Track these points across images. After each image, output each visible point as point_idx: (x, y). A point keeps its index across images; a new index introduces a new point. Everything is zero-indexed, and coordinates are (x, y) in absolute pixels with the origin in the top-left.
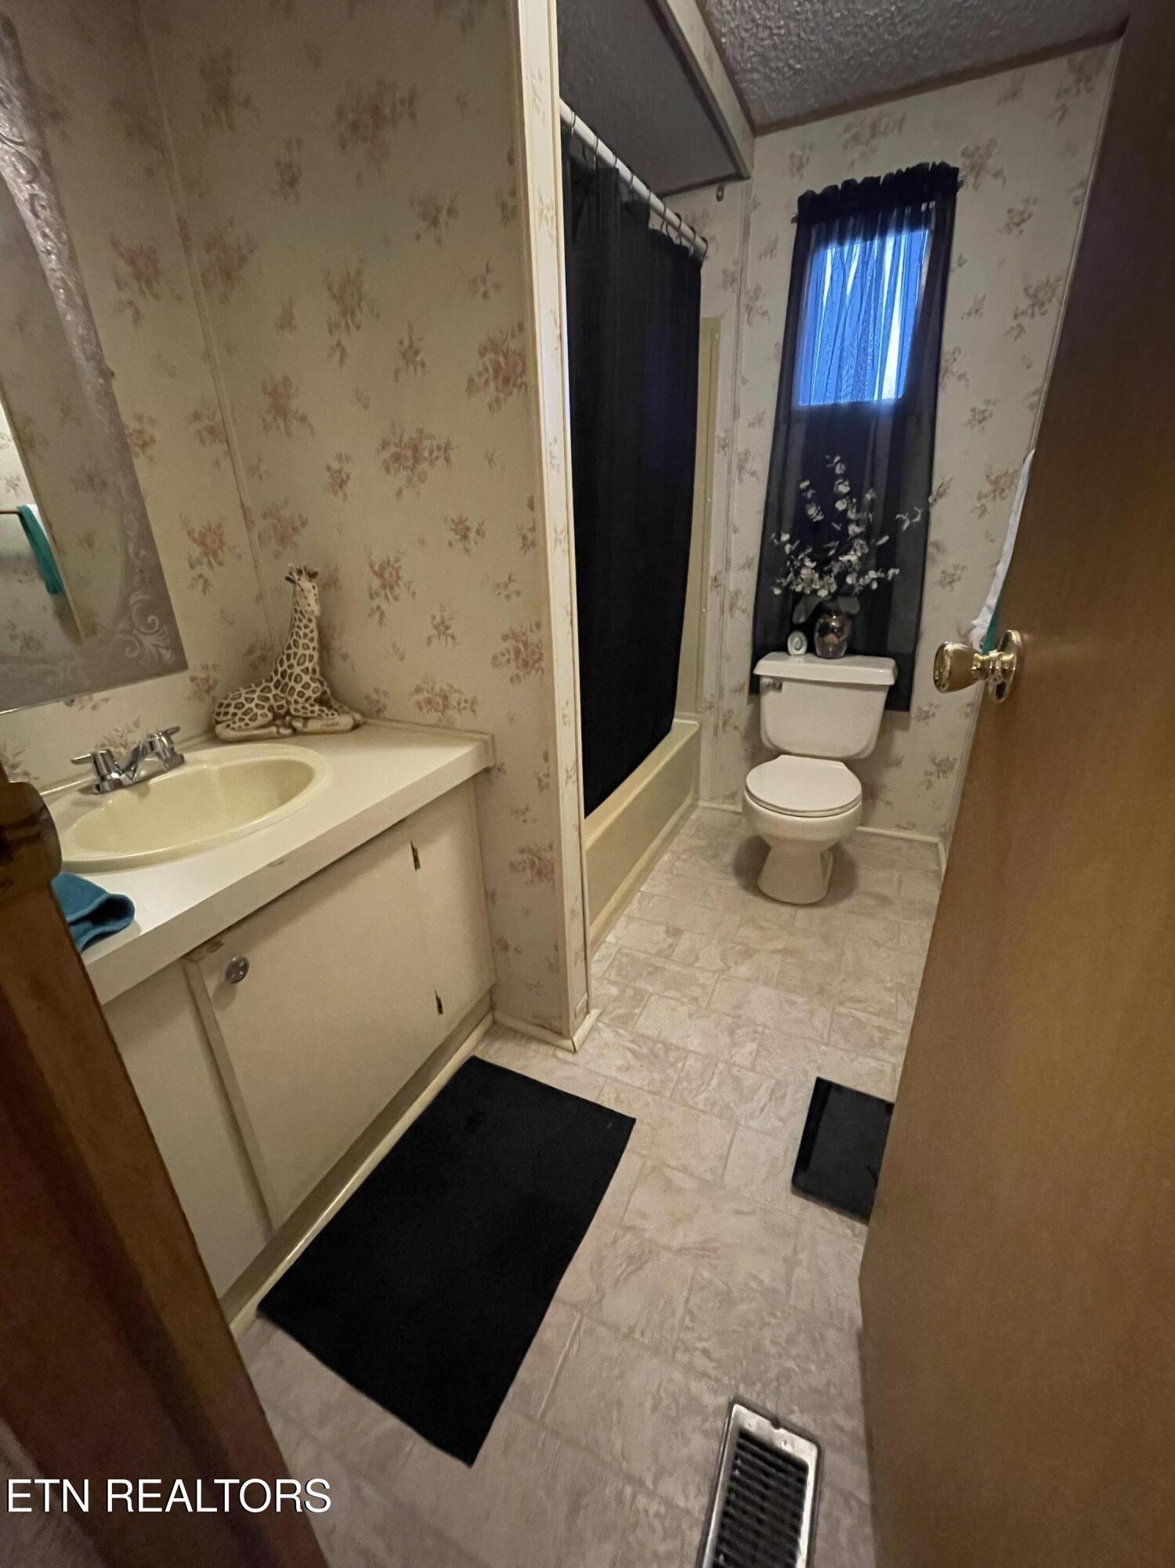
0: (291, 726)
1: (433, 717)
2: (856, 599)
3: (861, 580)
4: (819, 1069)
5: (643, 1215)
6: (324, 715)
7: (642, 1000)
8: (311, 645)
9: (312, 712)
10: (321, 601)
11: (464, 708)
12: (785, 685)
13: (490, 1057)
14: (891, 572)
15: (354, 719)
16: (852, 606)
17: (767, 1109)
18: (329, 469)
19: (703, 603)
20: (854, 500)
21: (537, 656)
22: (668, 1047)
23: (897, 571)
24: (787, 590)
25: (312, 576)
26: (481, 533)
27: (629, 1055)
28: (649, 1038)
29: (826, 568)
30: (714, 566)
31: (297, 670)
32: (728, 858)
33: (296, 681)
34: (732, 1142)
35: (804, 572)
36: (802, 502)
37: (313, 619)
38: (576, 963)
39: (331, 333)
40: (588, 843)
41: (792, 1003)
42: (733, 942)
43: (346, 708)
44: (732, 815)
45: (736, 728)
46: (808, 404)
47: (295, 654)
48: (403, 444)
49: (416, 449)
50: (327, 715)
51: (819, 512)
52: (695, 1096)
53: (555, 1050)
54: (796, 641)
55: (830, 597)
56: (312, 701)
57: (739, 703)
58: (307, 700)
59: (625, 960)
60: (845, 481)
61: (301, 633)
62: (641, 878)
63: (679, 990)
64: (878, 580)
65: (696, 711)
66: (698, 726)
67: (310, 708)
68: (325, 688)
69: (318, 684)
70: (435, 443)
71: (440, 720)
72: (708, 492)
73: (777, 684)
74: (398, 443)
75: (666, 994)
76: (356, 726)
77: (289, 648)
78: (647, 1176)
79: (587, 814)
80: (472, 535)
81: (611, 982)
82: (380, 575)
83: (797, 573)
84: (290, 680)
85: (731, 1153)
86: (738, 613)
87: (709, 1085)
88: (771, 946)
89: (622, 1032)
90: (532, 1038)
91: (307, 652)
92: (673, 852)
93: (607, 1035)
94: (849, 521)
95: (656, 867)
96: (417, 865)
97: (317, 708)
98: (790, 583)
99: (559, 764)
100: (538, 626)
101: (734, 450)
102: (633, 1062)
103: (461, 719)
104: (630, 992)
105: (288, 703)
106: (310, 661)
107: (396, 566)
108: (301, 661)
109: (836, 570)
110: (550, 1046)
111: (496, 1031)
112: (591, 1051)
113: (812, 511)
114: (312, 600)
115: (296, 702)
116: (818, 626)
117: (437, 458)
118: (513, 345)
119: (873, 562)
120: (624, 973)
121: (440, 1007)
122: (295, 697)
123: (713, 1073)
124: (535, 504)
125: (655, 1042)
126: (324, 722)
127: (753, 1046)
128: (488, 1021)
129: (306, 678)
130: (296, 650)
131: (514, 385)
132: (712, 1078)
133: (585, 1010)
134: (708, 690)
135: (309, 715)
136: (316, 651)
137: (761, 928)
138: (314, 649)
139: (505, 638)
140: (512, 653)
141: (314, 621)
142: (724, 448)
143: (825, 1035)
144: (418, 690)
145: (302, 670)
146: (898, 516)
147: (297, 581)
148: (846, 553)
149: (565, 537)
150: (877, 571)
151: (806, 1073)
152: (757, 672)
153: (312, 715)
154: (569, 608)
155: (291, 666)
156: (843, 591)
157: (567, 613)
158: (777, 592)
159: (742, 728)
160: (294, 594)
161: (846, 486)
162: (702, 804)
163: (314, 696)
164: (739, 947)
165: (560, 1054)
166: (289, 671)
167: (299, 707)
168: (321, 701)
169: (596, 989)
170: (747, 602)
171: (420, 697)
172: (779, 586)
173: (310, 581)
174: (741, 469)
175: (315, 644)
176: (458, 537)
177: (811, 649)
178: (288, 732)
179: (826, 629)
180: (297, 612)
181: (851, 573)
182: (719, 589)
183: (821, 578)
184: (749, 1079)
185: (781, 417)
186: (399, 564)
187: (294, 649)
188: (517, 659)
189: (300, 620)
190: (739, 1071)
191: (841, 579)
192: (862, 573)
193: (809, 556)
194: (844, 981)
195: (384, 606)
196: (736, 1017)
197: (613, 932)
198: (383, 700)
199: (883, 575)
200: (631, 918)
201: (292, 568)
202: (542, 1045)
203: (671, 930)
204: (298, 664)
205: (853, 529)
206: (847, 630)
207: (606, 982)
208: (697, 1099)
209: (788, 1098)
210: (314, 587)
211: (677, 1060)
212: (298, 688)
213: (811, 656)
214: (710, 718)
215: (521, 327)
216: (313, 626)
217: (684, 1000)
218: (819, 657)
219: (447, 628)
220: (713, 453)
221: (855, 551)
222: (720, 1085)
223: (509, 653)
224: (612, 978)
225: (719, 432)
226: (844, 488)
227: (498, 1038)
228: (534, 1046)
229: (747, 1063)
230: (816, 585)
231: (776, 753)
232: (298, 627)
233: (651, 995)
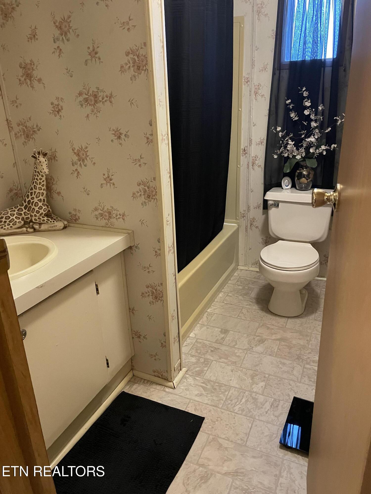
0: (33, 228)
1: (103, 222)
2: (315, 160)
3: (317, 150)
4: (295, 393)
5: (209, 460)
6: (49, 222)
7: (208, 364)
8: (43, 188)
9: (44, 220)
10: (49, 167)
11: (119, 218)
12: (280, 204)
13: (132, 392)
14: (333, 146)
15: (64, 224)
16: (312, 163)
17: (269, 412)
18: (52, 104)
19: (238, 162)
20: (314, 110)
21: (154, 193)
22: (220, 385)
23: (336, 146)
24: (280, 156)
25: (45, 155)
26: (127, 136)
27: (202, 389)
28: (212, 381)
29: (300, 144)
30: (243, 144)
31: (36, 200)
32: (253, 294)
33: (35, 206)
34: (251, 427)
35: (289, 147)
36: (287, 110)
37: (44, 175)
38: (174, 343)
39: (55, 42)
40: (180, 285)
41: (284, 364)
42: (255, 335)
43: (59, 218)
44: (256, 273)
45: (257, 227)
46: (289, 61)
47: (35, 192)
48: (89, 94)
49: (95, 96)
50: (51, 222)
51: (296, 116)
52: (234, 407)
53: (164, 388)
54: (286, 182)
55: (302, 159)
56: (43, 215)
57: (258, 214)
58: (40, 215)
59: (199, 345)
60: (308, 100)
61: (38, 182)
62: (208, 305)
63: (227, 359)
64: (326, 150)
65: (236, 219)
66: (237, 226)
67: (42, 219)
68: (49, 209)
69: (46, 207)
70: (105, 94)
71: (107, 224)
72: (239, 106)
73: (276, 204)
74: (87, 93)
75: (221, 361)
76: (65, 227)
77: (32, 189)
78: (210, 443)
79: (179, 272)
80: (123, 137)
81: (193, 356)
82: (78, 155)
83: (285, 147)
84: (32, 205)
85: (251, 432)
86: (256, 167)
87: (241, 401)
88: (274, 337)
89: (197, 378)
90: (152, 383)
91: (41, 191)
92: (224, 293)
93: (191, 380)
94: (312, 120)
95: (216, 300)
96: (98, 293)
97: (45, 218)
98: (282, 152)
99: (165, 245)
100: (154, 179)
101: (253, 84)
102: (204, 392)
103: (118, 223)
104: (202, 360)
105: (31, 216)
106: (42, 196)
107: (86, 150)
108: (38, 196)
109: (305, 145)
110: (162, 386)
111: (134, 380)
112: (182, 387)
113: (292, 115)
114: (45, 166)
115: (35, 216)
116: (297, 174)
117: (106, 101)
118: (142, 52)
119: (324, 140)
120: (199, 351)
121: (108, 364)
122: (35, 213)
123: (243, 396)
124: (152, 123)
125: (215, 383)
126: (50, 226)
127: (263, 384)
128: (130, 376)
129: (40, 204)
130: (35, 190)
131: (142, 70)
132: (242, 399)
133: (179, 368)
134: (242, 208)
135: (42, 222)
136: (45, 191)
137: (268, 328)
138: (44, 190)
139: (139, 185)
140: (142, 192)
141: (45, 176)
142: (247, 82)
143: (299, 379)
144: (96, 209)
145: (38, 200)
146: (335, 118)
147: (38, 158)
148: (309, 137)
149: (166, 137)
150: (325, 146)
151: (289, 395)
152: (265, 198)
153: (43, 222)
154: (169, 170)
155: (33, 198)
156: (308, 156)
157: (168, 173)
158: (276, 157)
159: (260, 227)
160: (35, 163)
161: (309, 102)
162: (240, 267)
163: (44, 213)
164: (258, 338)
165: (167, 390)
166: (32, 201)
167: (37, 218)
168: (47, 215)
169: (185, 359)
170: (261, 161)
171: (97, 213)
172: (277, 154)
173: (44, 157)
174: (256, 93)
175: (45, 187)
176: (116, 138)
177: (294, 186)
178: (32, 230)
179: (301, 176)
180: (37, 172)
181: (312, 147)
182: (246, 155)
183: (298, 149)
184: (261, 398)
185: (276, 67)
186: (87, 149)
187: (34, 190)
188: (144, 195)
189: (38, 176)
190: (256, 395)
191: (307, 149)
192: (318, 147)
193: (290, 138)
194: (310, 353)
195: (79, 169)
196: (255, 370)
197: (193, 332)
198: (78, 214)
199: (328, 148)
200: (203, 325)
201: (35, 151)
202: (158, 386)
203: (223, 331)
204: (36, 198)
205: (313, 124)
206: (311, 176)
207: (190, 355)
208: (235, 408)
209: (280, 407)
210: (46, 161)
211: (226, 391)
212: (36, 209)
213: (294, 189)
214: (243, 223)
215: (145, 44)
216: (44, 179)
217: (230, 363)
218: (297, 189)
219: (111, 180)
220: (242, 86)
221: (314, 136)
222: (247, 401)
223: (141, 191)
224: (193, 354)
225: (244, 74)
226: (308, 104)
227: (136, 383)
228: (154, 386)
229: (260, 392)
230: (295, 153)
231: (276, 239)
232: (37, 179)
233: (212, 361)
